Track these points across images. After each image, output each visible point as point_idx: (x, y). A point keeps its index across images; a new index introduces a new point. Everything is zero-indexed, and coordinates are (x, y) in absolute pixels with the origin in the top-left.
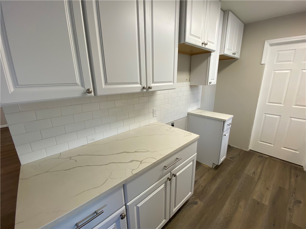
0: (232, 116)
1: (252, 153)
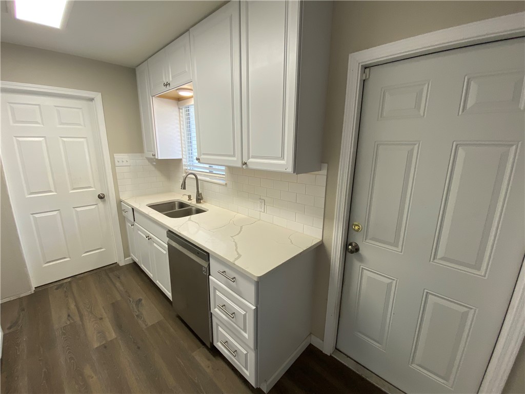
1: (42, 291)
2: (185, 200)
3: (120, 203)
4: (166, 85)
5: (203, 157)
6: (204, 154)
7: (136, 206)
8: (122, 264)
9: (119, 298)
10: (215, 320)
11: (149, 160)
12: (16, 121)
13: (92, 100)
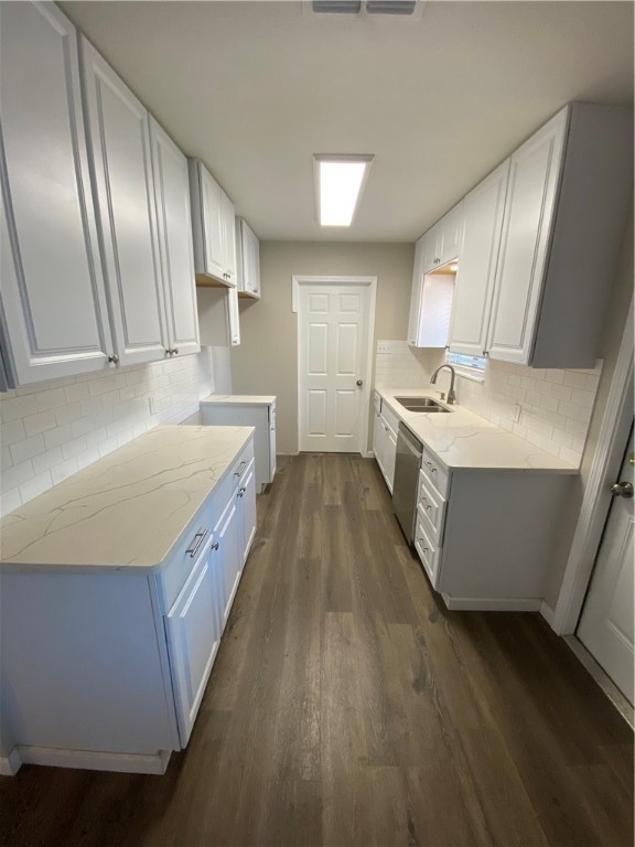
0: (274, 398)
1: (304, 455)
2: (437, 398)
3: (373, 391)
4: (437, 261)
5: (453, 344)
6: (455, 341)
7: (384, 396)
8: (364, 455)
9: (352, 480)
10: (418, 517)
11: (410, 348)
12: (312, 310)
13: (369, 284)
